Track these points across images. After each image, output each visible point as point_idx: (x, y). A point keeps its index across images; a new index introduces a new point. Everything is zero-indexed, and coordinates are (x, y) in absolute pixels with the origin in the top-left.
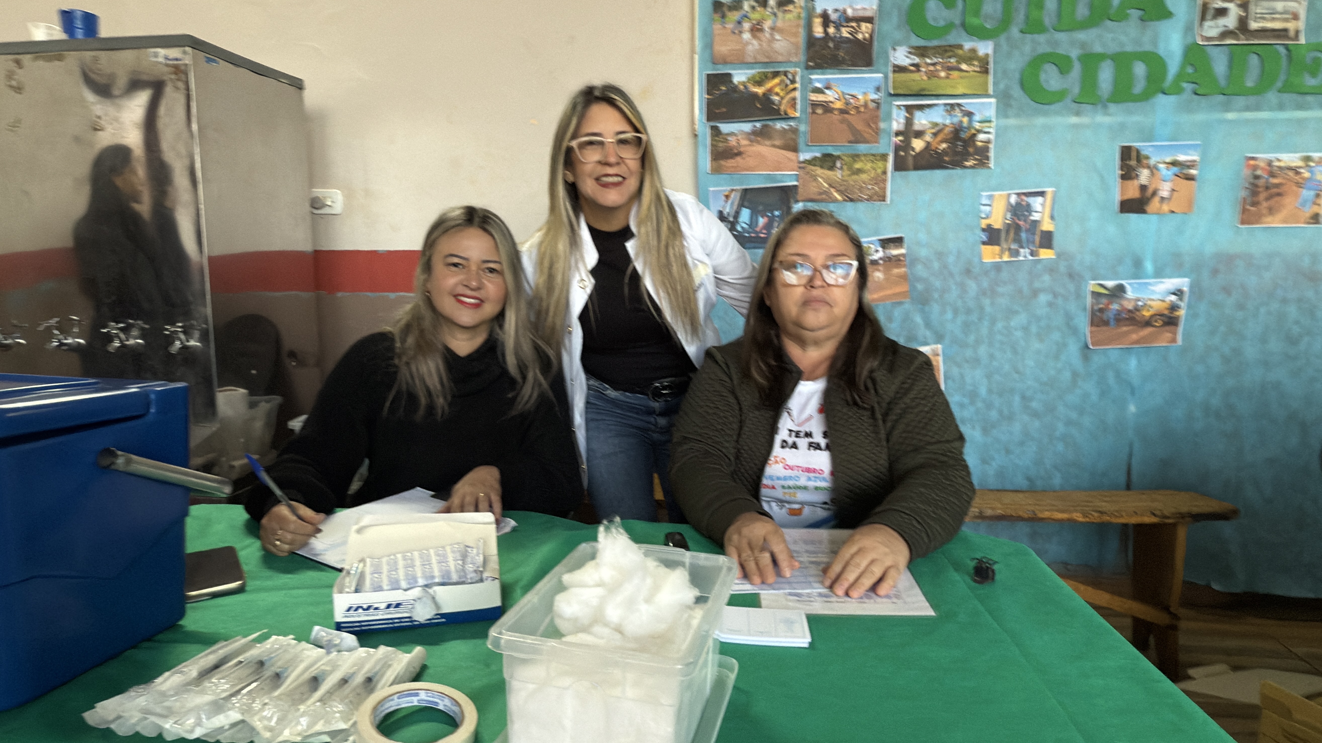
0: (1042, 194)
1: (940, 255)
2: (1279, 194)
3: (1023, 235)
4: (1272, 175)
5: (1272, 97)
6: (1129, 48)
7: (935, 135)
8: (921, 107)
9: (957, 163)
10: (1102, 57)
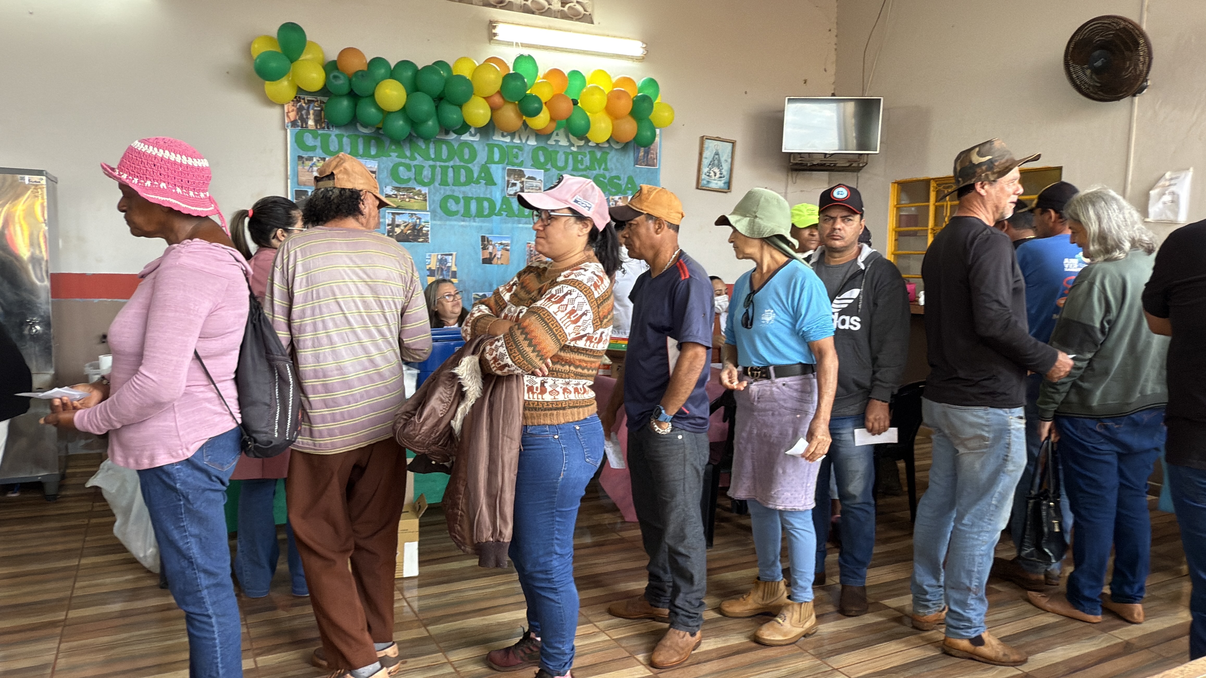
3: (444, 272)
6: (482, 196)
7: (405, 226)
8: (398, 214)
9: (415, 240)
10: (472, 198)
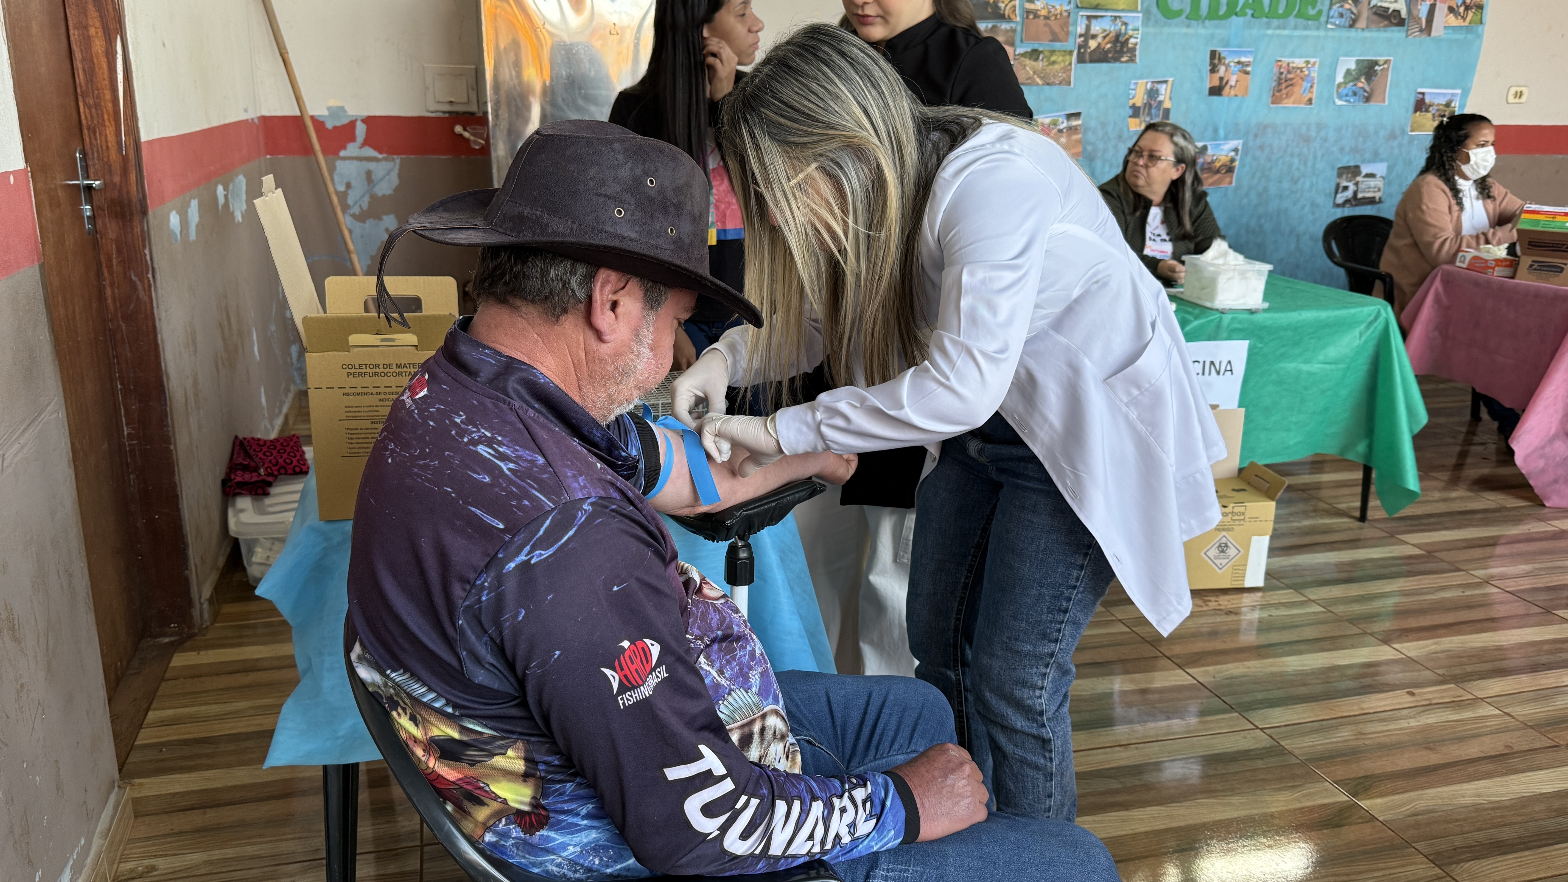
0: (1166, 82)
1: (1104, 125)
2: (1292, 85)
3: (1153, 111)
4: (1289, 72)
5: (1292, 20)
7: (1104, 37)
8: (1096, 17)
